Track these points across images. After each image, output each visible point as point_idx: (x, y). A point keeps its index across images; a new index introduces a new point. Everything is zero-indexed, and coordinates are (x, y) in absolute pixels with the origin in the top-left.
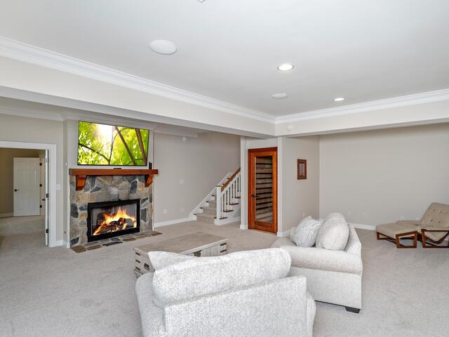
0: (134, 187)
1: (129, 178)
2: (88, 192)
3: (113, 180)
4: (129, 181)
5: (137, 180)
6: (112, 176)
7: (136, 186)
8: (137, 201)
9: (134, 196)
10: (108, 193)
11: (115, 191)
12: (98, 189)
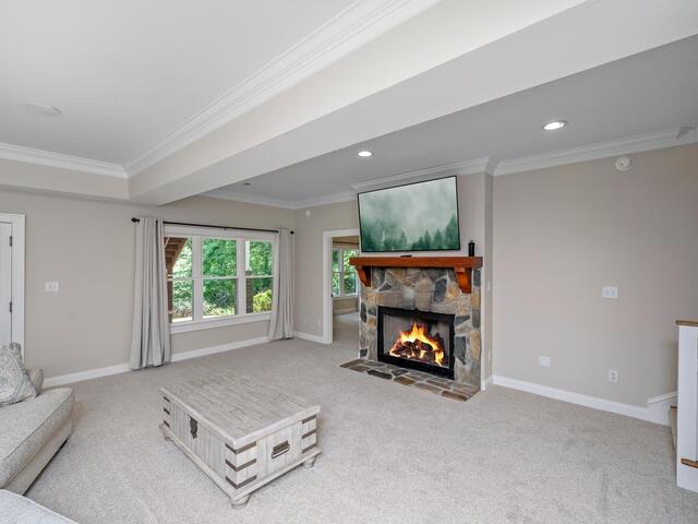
0: (440, 291)
1: (433, 273)
2: (377, 290)
3: (406, 275)
4: (433, 279)
5: (447, 277)
6: (405, 268)
7: (444, 289)
8: (449, 320)
9: (440, 308)
10: (401, 296)
11: (410, 293)
12: (388, 287)
